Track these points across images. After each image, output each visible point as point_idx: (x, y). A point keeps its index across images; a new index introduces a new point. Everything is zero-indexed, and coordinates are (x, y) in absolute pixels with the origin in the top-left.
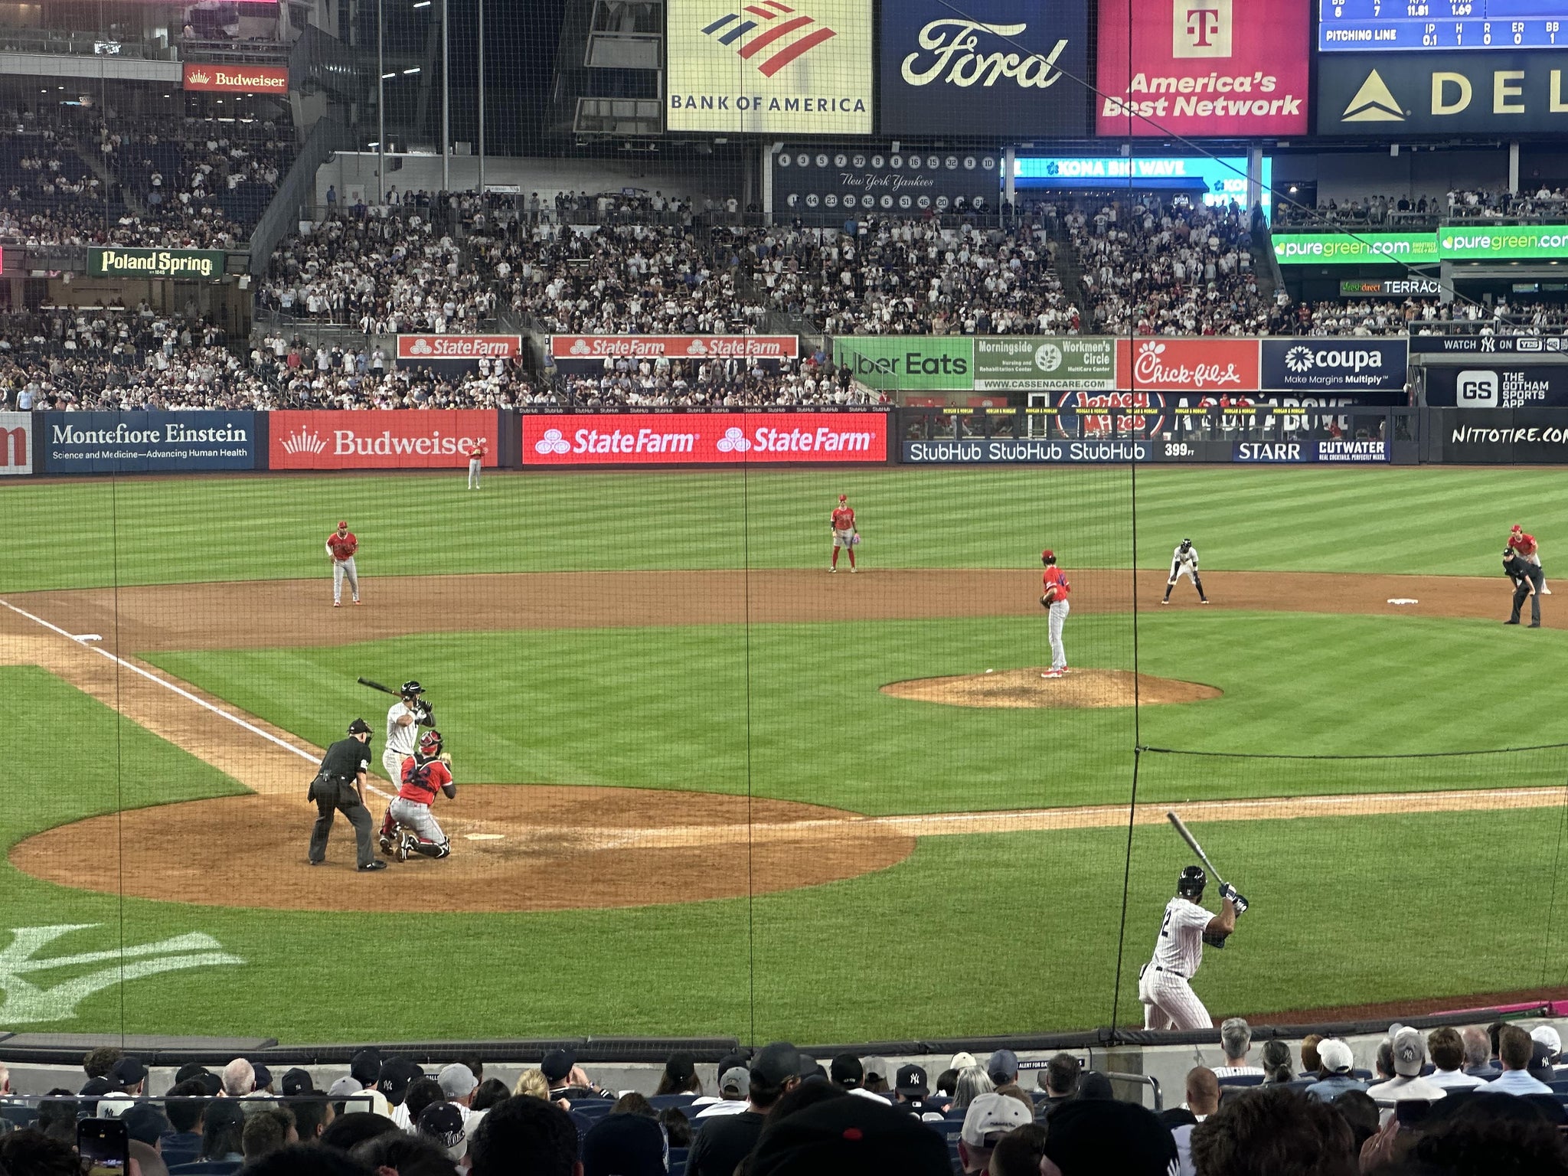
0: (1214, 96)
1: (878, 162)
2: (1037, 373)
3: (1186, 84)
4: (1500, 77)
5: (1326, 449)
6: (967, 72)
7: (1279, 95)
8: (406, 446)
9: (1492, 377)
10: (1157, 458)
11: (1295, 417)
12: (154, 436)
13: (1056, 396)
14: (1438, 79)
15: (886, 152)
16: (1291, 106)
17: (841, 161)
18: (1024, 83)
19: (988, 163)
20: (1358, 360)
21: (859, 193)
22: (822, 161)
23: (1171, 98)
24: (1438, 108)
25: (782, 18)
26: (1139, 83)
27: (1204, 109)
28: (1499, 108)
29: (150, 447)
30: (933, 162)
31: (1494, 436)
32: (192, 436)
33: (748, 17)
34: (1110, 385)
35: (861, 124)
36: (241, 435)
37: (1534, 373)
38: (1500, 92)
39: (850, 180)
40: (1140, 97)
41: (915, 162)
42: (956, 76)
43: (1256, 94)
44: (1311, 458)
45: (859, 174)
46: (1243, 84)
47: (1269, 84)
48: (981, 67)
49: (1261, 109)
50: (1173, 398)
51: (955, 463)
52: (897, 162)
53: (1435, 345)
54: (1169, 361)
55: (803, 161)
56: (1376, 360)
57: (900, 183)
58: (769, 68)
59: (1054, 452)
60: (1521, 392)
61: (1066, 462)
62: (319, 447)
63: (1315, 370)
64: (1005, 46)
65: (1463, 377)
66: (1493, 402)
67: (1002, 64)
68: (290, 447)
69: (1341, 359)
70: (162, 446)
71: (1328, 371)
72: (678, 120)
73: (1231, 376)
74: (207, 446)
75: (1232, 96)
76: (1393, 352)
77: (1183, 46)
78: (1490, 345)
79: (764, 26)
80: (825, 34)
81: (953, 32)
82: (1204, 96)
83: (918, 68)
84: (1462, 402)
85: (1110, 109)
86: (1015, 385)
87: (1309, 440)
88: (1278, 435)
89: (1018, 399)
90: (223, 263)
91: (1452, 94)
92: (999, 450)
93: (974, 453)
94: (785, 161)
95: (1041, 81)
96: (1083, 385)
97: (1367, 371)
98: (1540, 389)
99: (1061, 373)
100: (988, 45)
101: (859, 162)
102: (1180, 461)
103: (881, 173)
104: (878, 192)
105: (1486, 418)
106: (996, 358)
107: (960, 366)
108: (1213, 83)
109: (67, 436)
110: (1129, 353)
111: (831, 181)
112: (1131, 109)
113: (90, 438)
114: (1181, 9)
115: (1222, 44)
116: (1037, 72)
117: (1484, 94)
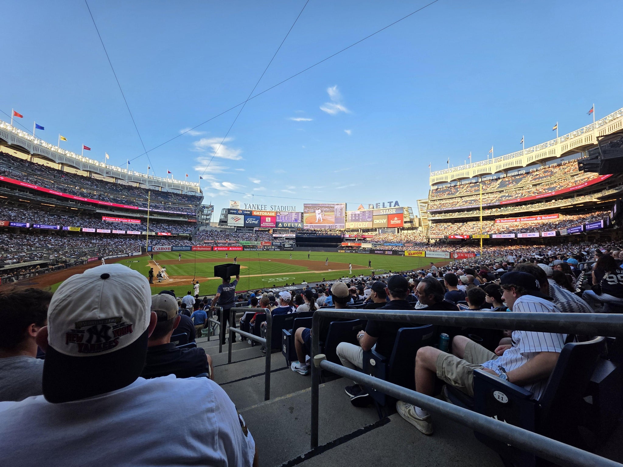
2: (255, 244)
5: (275, 250)
8: (204, 249)
10: (263, 250)
11: (274, 247)
13: (256, 246)
15: (245, 228)
17: (241, 228)
19: (252, 228)
23: (266, 224)
24: (284, 226)
26: (264, 223)
27: (268, 225)
31: (287, 249)
33: (234, 218)
34: (260, 245)
35: (243, 226)
36: (190, 248)
37: (290, 244)
39: (242, 230)
41: (247, 228)
42: (250, 222)
43: (272, 224)
46: (271, 224)
48: (252, 222)
50: (265, 246)
53: (284, 242)
54: (265, 243)
55: (238, 228)
57: (246, 230)
58: (236, 221)
59: (255, 250)
60: (290, 246)
62: (196, 249)
63: (275, 244)
64: (254, 220)
68: (194, 249)
69: (277, 243)
70: (183, 249)
72: (229, 225)
73: (269, 244)
74: (187, 249)
77: (267, 221)
78: (287, 242)
79: (236, 218)
80: (240, 219)
83: (247, 221)
85: (262, 225)
88: (272, 249)
89: (253, 246)
90: (190, 234)
91: (286, 225)
92: (251, 250)
93: (249, 250)
97: (279, 244)
99: (257, 244)
101: (243, 228)
104: (244, 230)
106: (252, 243)
107: (249, 243)
108: (269, 223)
109: (174, 248)
110: (262, 243)
111: (240, 230)
112: (263, 225)
113: (176, 248)
114: (267, 218)
115: (270, 221)
116: (256, 222)
117: (288, 225)
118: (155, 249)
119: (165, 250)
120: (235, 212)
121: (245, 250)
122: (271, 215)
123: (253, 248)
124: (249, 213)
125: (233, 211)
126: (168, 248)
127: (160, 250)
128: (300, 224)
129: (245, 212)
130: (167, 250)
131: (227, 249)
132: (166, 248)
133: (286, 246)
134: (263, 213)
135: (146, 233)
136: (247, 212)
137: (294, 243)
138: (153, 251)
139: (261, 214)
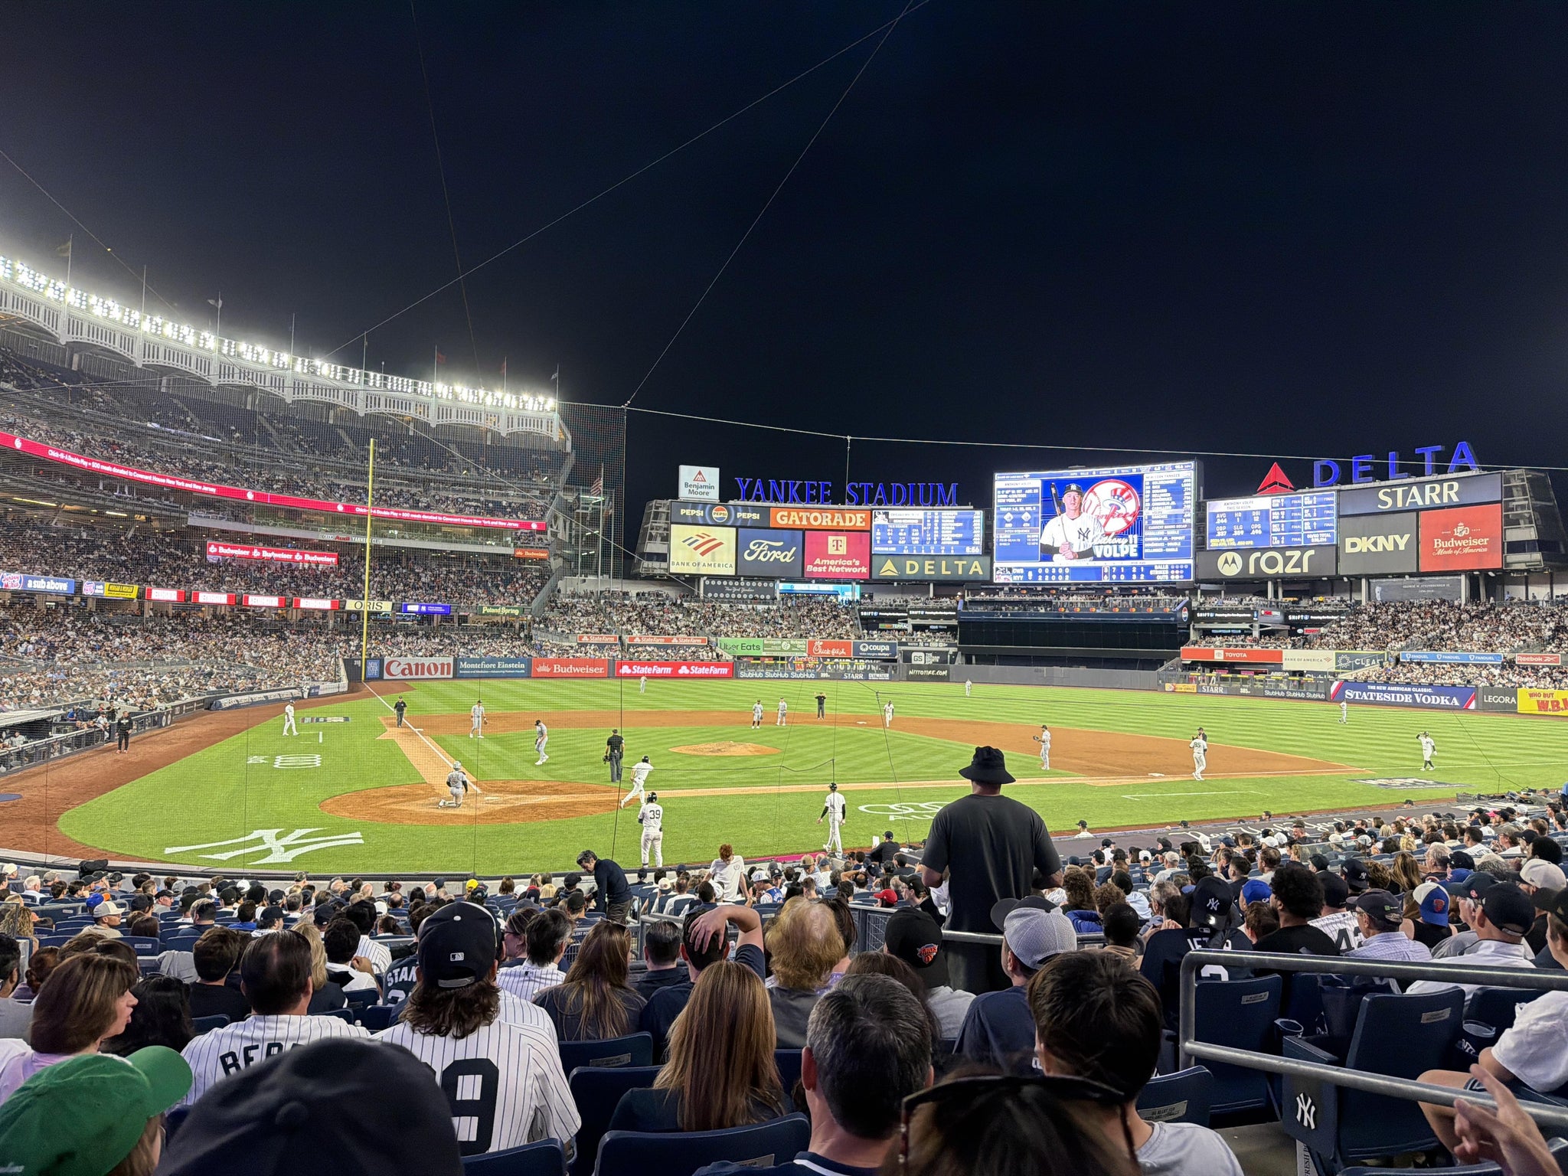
0: (841, 566)
1: (737, 583)
2: (782, 650)
3: (832, 562)
4: (927, 563)
5: (871, 676)
6: (765, 556)
7: (860, 566)
8: (577, 670)
9: (922, 654)
10: (818, 678)
11: (861, 665)
12: (494, 666)
13: (788, 657)
14: (908, 563)
15: (739, 580)
16: (864, 570)
17: (725, 583)
18: (782, 560)
19: (771, 585)
20: (882, 648)
21: (731, 593)
22: (719, 583)
23: (828, 566)
24: (908, 572)
25: (707, 538)
26: (818, 561)
27: (838, 570)
28: (927, 572)
29: (492, 669)
30: (754, 584)
31: (922, 673)
32: (506, 666)
33: (696, 538)
34: (805, 654)
35: (731, 572)
36: (523, 666)
37: (935, 653)
38: (927, 567)
39: (728, 589)
40: (818, 566)
41: (748, 584)
42: (761, 557)
43: (853, 566)
44: (866, 679)
45: (731, 587)
46: (849, 563)
47: (857, 563)
48: (769, 554)
49: (855, 570)
50: (825, 659)
51: (754, 678)
52: (742, 584)
53: (905, 644)
54: (824, 647)
55: (713, 582)
56: (887, 648)
57: (743, 590)
58: (703, 554)
59: (786, 675)
60: (932, 659)
61: (789, 678)
62: (548, 670)
63: (869, 651)
64: (777, 549)
65: (914, 654)
66: (922, 663)
67: (775, 554)
68: (539, 670)
69: (876, 648)
70: (496, 669)
71: (873, 652)
72: (674, 569)
73: (843, 652)
74: (512, 669)
75: (846, 566)
76: (892, 646)
77: (831, 550)
78: (921, 644)
79: (701, 541)
80: (720, 544)
81: (761, 544)
82: (838, 566)
83: (750, 555)
84: (913, 662)
85: (809, 568)
86: (775, 654)
87: (866, 673)
88: (856, 672)
89: (776, 658)
90: (523, 610)
91: (912, 567)
92: (768, 674)
93: (760, 675)
94: (708, 582)
95: (787, 560)
96: (797, 654)
97: (885, 652)
98: (937, 659)
99: (790, 650)
100: (771, 548)
101: (731, 583)
102: (825, 678)
103: (737, 587)
104: (736, 593)
105: (920, 667)
106: (770, 645)
107: (758, 648)
108: (840, 562)
109: (465, 665)
110: (811, 644)
111: (722, 589)
112: (815, 569)
113: (472, 666)
114: (831, 539)
115: (843, 550)
116: (787, 557)
117: (922, 568)
118: (393, 669)
119: (430, 672)
120: (699, 513)
121: (743, 674)
122: (848, 524)
123: (773, 667)
124: (756, 516)
125: (693, 512)
126: (443, 665)
127: (411, 673)
128: (976, 563)
129: (739, 515)
130: (439, 675)
131: (668, 670)
132: (435, 665)
133: (918, 658)
134: (816, 519)
135: (359, 605)
136: (749, 515)
137: (950, 645)
138: (386, 676)
139: (805, 522)
